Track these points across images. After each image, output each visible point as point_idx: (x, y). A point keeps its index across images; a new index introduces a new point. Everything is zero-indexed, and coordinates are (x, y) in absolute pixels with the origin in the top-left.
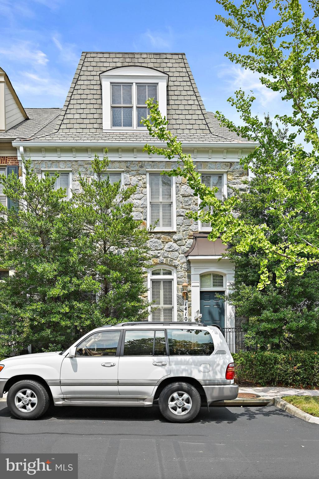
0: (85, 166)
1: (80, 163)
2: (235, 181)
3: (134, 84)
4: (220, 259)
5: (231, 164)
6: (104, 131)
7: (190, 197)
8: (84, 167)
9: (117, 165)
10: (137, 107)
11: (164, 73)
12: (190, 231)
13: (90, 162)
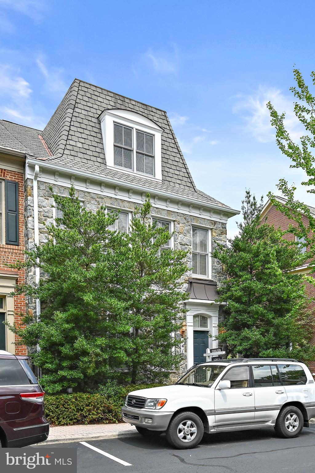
0: (98, 199)
1: (92, 195)
2: (217, 237)
3: (134, 129)
4: (212, 304)
5: (215, 223)
6: (107, 167)
7: (186, 246)
8: (96, 200)
9: (126, 204)
10: (137, 152)
11: (160, 127)
12: (185, 276)
13: (102, 196)
